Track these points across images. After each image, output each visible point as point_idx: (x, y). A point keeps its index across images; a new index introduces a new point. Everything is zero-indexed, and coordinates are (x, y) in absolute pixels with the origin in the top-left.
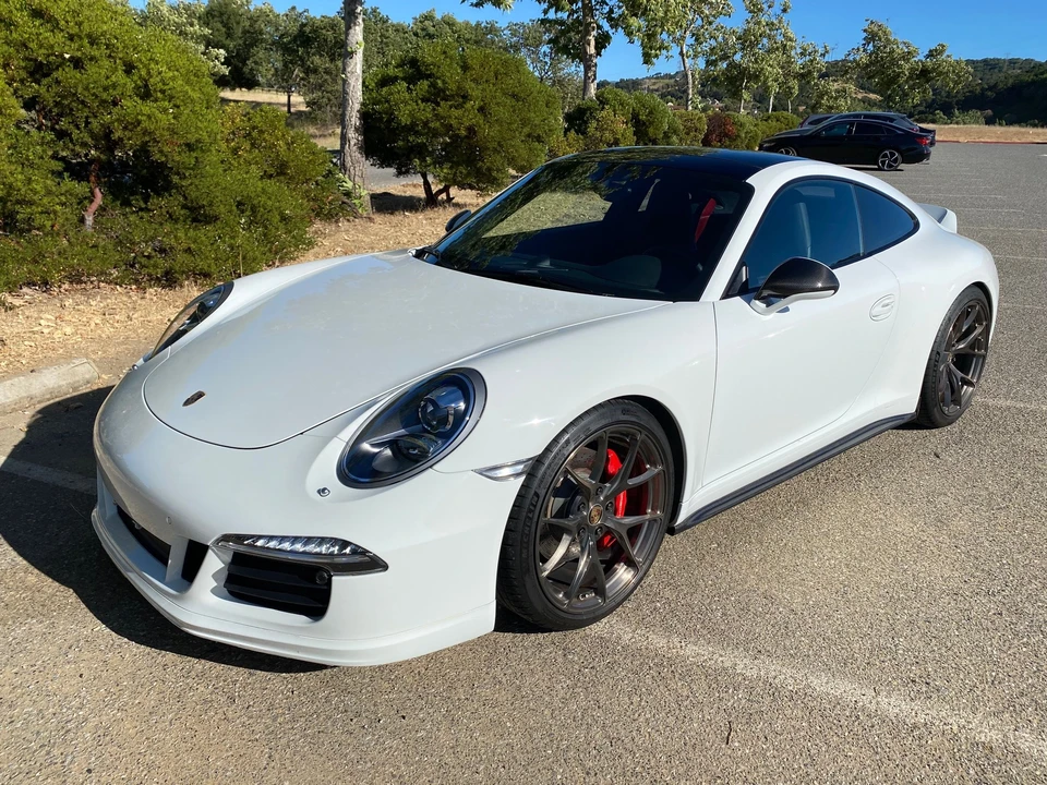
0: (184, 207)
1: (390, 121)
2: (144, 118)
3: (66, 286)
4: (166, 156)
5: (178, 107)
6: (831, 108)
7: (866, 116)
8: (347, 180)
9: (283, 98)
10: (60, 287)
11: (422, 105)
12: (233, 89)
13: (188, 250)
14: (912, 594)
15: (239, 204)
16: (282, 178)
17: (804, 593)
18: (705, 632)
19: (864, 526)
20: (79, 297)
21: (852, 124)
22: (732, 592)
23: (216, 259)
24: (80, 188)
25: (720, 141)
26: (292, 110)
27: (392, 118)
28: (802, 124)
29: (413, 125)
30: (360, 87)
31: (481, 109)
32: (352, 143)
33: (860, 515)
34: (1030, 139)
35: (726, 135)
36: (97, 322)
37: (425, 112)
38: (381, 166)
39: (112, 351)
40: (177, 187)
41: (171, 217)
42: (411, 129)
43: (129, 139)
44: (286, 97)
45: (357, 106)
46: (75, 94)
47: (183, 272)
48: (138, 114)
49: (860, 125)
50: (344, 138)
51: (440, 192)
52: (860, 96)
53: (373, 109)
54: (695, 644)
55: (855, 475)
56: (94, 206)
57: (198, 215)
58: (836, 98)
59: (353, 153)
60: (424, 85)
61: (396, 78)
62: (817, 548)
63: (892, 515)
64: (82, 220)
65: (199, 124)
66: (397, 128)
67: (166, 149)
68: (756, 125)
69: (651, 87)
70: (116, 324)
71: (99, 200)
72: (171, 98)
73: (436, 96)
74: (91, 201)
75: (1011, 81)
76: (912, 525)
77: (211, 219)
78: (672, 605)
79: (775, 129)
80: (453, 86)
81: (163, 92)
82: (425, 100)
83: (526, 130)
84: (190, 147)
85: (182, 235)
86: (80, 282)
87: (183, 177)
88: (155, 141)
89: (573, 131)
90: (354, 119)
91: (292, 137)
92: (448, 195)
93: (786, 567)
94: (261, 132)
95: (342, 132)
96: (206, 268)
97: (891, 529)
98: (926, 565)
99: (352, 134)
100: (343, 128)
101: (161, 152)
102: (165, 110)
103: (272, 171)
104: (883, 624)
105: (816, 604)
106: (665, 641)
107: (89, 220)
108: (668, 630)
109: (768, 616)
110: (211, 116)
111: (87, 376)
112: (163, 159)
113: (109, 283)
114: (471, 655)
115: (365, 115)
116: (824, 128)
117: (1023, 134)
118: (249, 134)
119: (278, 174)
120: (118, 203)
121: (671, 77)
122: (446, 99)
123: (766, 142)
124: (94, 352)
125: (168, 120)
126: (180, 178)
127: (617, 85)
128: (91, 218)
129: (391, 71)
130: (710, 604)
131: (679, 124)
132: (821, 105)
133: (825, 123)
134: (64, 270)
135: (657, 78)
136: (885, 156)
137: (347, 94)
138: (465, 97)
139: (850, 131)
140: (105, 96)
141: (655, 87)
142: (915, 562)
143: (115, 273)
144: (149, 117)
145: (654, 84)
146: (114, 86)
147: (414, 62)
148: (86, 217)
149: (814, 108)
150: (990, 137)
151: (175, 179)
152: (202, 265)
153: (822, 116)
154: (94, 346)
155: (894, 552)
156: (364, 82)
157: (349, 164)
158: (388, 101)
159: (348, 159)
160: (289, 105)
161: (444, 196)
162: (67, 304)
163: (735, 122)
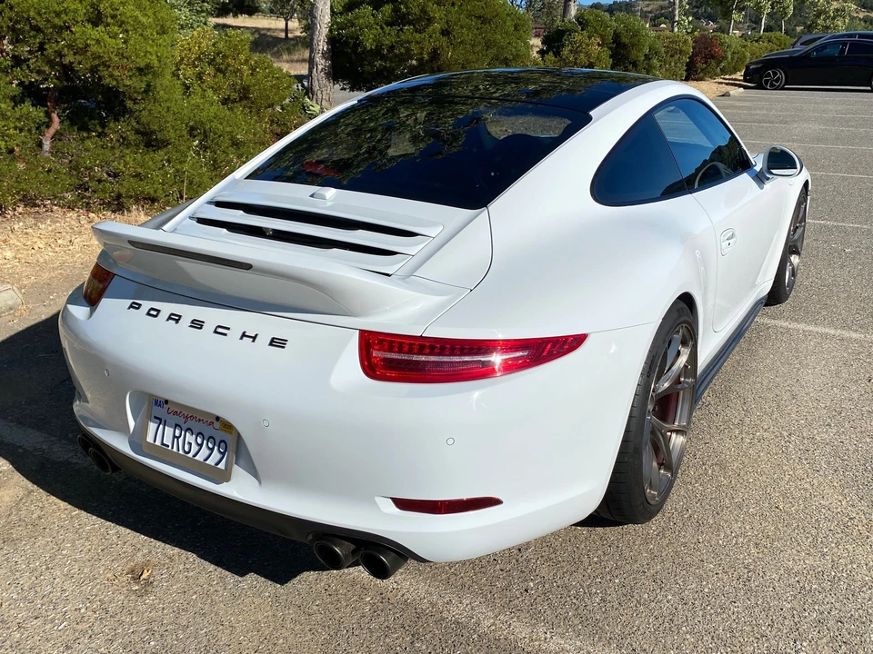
0: (137, 132)
1: (356, 45)
2: (93, 42)
3: (20, 210)
4: (116, 80)
5: (127, 31)
6: (827, 28)
7: (861, 36)
8: (314, 104)
9: (281, 24)
10: (15, 210)
11: (387, 29)
12: (235, 16)
13: (138, 175)
14: (827, 585)
15: (192, 129)
16: (244, 102)
17: (701, 578)
18: (577, 621)
19: (784, 496)
20: (30, 221)
21: (844, 44)
22: (617, 572)
23: (163, 184)
24: (38, 113)
25: (706, 63)
26: (290, 35)
27: (357, 43)
28: (793, 45)
29: (379, 49)
30: (328, 11)
31: (445, 33)
32: (320, 67)
33: (783, 483)
35: (713, 57)
36: (41, 246)
37: (390, 36)
38: (352, 90)
39: (46, 276)
40: (131, 112)
41: (124, 142)
42: (377, 53)
43: (80, 63)
44: (284, 23)
45: (325, 31)
46: (28, 19)
47: (131, 197)
48: (87, 39)
49: (854, 45)
50: (311, 62)
52: (861, 15)
53: (339, 34)
54: (562, 636)
55: (785, 434)
56: (52, 131)
57: (151, 141)
58: (834, 18)
59: (320, 79)
60: (386, 9)
62: (726, 522)
63: (820, 484)
64: (40, 145)
65: (149, 49)
66: (363, 52)
67: (116, 73)
68: (744, 47)
69: (645, 9)
70: (57, 249)
71: (56, 125)
72: (121, 24)
74: (48, 127)
76: (840, 498)
77: (164, 144)
78: (547, 586)
79: (762, 50)
80: (416, 10)
81: (114, 17)
82: (389, 24)
83: (493, 51)
84: (141, 71)
85: (131, 160)
86: (35, 205)
87: (135, 101)
88: (104, 64)
89: (551, 53)
90: (322, 45)
91: (256, 62)
93: (685, 545)
94: (225, 57)
95: (310, 56)
96: (152, 192)
97: (815, 502)
98: (851, 549)
99: (318, 59)
100: (311, 52)
101: (111, 76)
102: (115, 36)
103: (235, 96)
104: (787, 622)
105: (711, 592)
106: (529, 630)
107: (47, 145)
108: (536, 616)
109: (653, 604)
110: (161, 41)
111: (10, 303)
112: (114, 83)
113: (62, 207)
114: (309, 636)
115: (332, 40)
116: (815, 49)
118: (214, 59)
119: (241, 99)
120: (76, 128)
122: (410, 23)
123: (752, 63)
124: (28, 277)
125: (117, 44)
126: (134, 104)
127: (592, 7)
128: (48, 143)
130: (589, 586)
131: (660, 47)
132: (817, 25)
133: (818, 43)
134: (18, 193)
137: (316, 18)
138: (430, 21)
139: (842, 51)
140: (56, 21)
141: (649, 9)
142: (837, 544)
143: (69, 196)
144: (98, 42)
146: (66, 12)
148: (44, 141)
149: (809, 28)
151: (129, 104)
152: (149, 189)
153: (816, 36)
154: (29, 270)
155: (814, 532)
156: (331, 7)
157: (316, 87)
158: (353, 25)
159: (316, 84)
160: (286, 30)
162: (16, 227)
163: (722, 44)
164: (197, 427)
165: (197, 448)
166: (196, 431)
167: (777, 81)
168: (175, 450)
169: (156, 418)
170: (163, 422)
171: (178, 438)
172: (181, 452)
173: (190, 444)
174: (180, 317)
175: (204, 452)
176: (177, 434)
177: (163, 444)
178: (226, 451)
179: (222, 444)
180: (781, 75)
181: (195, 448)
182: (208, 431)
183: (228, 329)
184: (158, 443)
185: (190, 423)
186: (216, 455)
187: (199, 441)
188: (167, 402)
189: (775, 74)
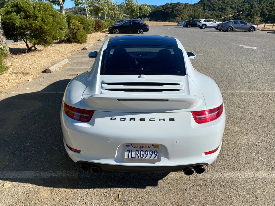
8: (1, 45)
11: (24, 20)
25: (98, 27)
27: (14, 24)
29: (22, 26)
34: (163, 25)
37: (25, 23)
49: (133, 23)
51: (32, 47)
53: (5, 21)
60: (23, 14)
61: (12, 12)
66: (17, 28)
73: (27, 17)
75: (153, 11)
82: (24, 18)
92: (35, 47)
115: (3, 24)
117: (161, 23)
121: (71, 9)
122: (31, 18)
123: (111, 27)
129: (10, 9)
135: (67, 9)
136: (139, 30)
139: (130, 24)
145: (67, 11)
147: (17, 6)
150: (155, 24)
161: (33, 48)
163: (101, 22)
164: (144, 149)
165: (146, 155)
166: (144, 151)
167: (117, 32)
168: (137, 158)
169: (127, 150)
170: (131, 151)
171: (138, 154)
172: (139, 158)
173: (143, 155)
174: (135, 119)
175: (149, 155)
176: (137, 153)
177: (132, 157)
178: (157, 153)
179: (156, 152)
180: (118, 30)
181: (145, 156)
182: (149, 149)
183: (154, 119)
184: (130, 157)
185: (141, 149)
186: (153, 155)
187: (146, 153)
188: (132, 145)
189: (116, 30)
